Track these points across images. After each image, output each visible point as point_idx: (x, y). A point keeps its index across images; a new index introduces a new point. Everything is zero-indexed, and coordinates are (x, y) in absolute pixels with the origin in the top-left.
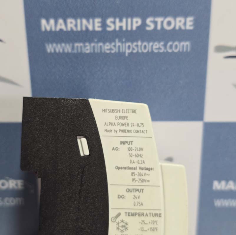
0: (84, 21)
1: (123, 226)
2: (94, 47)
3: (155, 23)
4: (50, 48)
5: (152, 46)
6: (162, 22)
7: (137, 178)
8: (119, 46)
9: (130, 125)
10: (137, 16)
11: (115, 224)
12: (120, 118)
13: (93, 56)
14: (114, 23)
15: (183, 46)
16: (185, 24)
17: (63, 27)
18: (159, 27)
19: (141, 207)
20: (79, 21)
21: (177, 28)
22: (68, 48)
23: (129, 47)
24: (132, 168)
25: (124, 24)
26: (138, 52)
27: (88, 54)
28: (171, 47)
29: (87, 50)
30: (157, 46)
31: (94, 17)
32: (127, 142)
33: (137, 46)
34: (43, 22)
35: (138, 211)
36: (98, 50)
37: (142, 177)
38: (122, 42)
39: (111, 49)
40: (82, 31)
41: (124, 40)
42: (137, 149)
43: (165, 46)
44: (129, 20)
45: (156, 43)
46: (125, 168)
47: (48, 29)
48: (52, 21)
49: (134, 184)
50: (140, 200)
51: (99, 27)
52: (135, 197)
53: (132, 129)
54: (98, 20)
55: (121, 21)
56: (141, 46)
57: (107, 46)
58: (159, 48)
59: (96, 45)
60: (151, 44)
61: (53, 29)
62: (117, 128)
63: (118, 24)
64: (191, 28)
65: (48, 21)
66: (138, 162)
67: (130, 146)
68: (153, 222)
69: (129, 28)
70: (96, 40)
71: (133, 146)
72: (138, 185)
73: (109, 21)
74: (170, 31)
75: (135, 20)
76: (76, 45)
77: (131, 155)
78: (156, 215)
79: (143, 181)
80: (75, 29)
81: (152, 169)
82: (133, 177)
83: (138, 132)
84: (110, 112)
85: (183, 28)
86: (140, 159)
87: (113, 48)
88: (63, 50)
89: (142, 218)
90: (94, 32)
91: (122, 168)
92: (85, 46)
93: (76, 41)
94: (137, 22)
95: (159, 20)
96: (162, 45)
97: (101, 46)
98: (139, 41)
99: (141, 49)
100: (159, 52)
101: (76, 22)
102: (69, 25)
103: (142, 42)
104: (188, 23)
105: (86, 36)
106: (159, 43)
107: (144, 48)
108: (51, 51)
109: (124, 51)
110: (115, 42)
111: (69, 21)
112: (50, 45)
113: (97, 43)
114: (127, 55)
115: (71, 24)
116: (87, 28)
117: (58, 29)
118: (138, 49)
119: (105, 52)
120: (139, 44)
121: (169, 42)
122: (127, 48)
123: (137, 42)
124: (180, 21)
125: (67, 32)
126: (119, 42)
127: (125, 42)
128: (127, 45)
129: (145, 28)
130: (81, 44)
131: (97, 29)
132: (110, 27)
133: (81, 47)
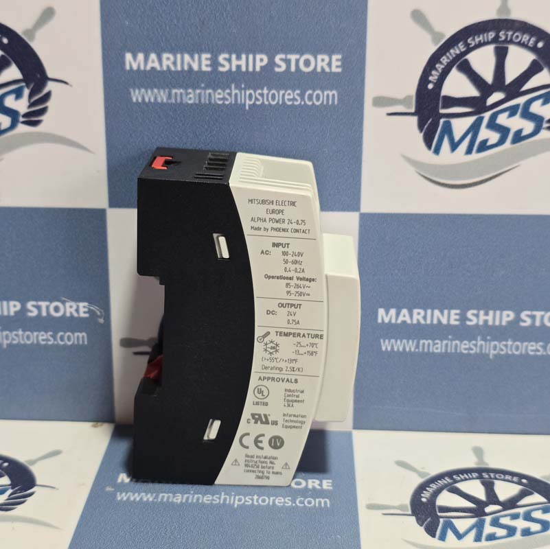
0: (187, 57)
1: (272, 348)
2: (200, 94)
3: (288, 62)
4: (137, 95)
5: (284, 95)
6: (297, 61)
7: (293, 290)
8: (236, 95)
9: (287, 221)
10: (261, 52)
12: (273, 211)
13: (199, 107)
14: (229, 60)
15: (328, 96)
16: (330, 64)
17: (156, 65)
18: (293, 69)
19: (298, 326)
20: (179, 56)
21: (319, 69)
22: (162, 96)
23: (250, 97)
24: (287, 278)
25: (243, 63)
26: (263, 103)
27: (191, 104)
28: (310, 98)
29: (190, 99)
30: (289, 96)
31: (200, 51)
32: (282, 244)
33: (262, 95)
34: (129, 56)
35: (292, 331)
36: (205, 99)
37: (300, 290)
38: (240, 89)
39: (224, 99)
40: (183, 70)
41: (243, 86)
42: (294, 254)
43: (302, 96)
44: (251, 57)
45: (289, 91)
46: (278, 278)
47: (135, 67)
48: (141, 56)
49: (289, 297)
50: (296, 318)
51: (207, 66)
52: (290, 314)
53: (290, 227)
54: (205, 56)
55: (239, 58)
56: (268, 94)
57: (219, 94)
58: (294, 99)
59: (203, 92)
60: (282, 92)
61: (142, 68)
62: (269, 225)
63: (235, 62)
64: (339, 70)
65: (135, 57)
66: (296, 270)
67: (286, 249)
68: (312, 345)
69: (251, 69)
70: (203, 85)
71: (290, 250)
72: (293, 299)
73: (222, 58)
74: (308, 73)
75: (258, 57)
76: (174, 91)
77: (286, 262)
78: (316, 336)
79: (301, 294)
80: (173, 68)
81: (313, 280)
82: (289, 289)
83: (297, 231)
84: (259, 203)
85: (327, 70)
86: (298, 266)
87: (227, 97)
88: (156, 99)
89: (298, 339)
90: (200, 72)
91: (273, 277)
92: (187, 94)
93: (174, 87)
94: (262, 60)
95: (293, 57)
96: (297, 94)
97: (210, 94)
98: (265, 88)
99: (268, 100)
100: (293, 104)
101: (175, 58)
102: (165, 63)
103: (269, 89)
104: (334, 63)
105: (189, 79)
106: (294, 91)
107: (272, 98)
108: (137, 100)
109: (243, 101)
110: (231, 89)
111: (165, 56)
112: (137, 91)
113: (205, 89)
114: (247, 108)
115: (168, 60)
116: (190, 67)
117: (148, 68)
118: (263, 100)
119: (215, 103)
120: (265, 91)
121: (308, 90)
122: (247, 97)
123: (262, 89)
124: (323, 60)
125: (162, 72)
126: (236, 88)
127: (245, 89)
128: (248, 93)
129: (273, 69)
130: (182, 90)
131: (204, 68)
132: (223, 66)
133: (181, 94)
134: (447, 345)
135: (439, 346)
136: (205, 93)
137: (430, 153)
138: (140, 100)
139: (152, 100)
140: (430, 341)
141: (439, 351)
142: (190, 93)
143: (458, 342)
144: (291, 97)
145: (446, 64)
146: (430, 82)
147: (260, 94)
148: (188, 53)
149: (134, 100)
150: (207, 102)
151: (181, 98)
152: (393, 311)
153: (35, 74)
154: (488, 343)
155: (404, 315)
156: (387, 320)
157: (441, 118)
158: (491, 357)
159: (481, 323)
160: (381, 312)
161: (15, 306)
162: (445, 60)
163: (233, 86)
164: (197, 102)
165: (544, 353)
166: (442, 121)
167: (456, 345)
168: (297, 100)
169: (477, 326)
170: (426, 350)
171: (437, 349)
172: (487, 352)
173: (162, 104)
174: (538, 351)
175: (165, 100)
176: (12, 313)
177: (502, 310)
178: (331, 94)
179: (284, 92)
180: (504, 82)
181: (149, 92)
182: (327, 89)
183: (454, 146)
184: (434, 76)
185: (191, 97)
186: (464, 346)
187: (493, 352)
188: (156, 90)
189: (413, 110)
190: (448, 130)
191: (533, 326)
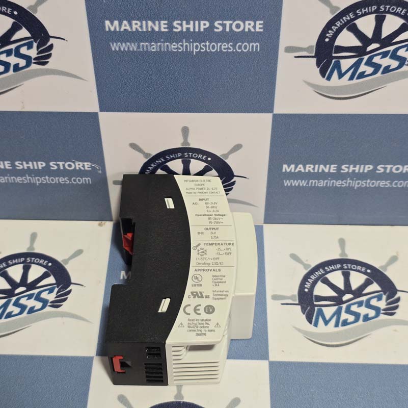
0: (150, 23)
1: (202, 252)
2: (160, 46)
3: (224, 26)
4: (114, 47)
5: (221, 46)
6: (231, 25)
7: (213, 221)
8: (186, 46)
9: (206, 189)
10: (205, 20)
11: (196, 250)
12: (198, 185)
13: (159, 54)
14: (181, 25)
15: (253, 46)
16: (254, 27)
17: (128, 28)
18: (228, 30)
19: (217, 239)
20: (144, 22)
21: (247, 30)
22: (133, 47)
23: (197, 47)
24: (209, 215)
25: (191, 26)
26: (206, 51)
27: (154, 52)
28: (240, 47)
29: (153, 48)
30: (225, 47)
31: (160, 19)
32: (204, 199)
33: (205, 46)
34: (107, 23)
35: (215, 242)
36: (164, 48)
37: (217, 221)
38: (190, 43)
39: (178, 48)
40: (147, 31)
41: (191, 40)
42: (212, 203)
43: (234, 46)
44: (197, 23)
45: (225, 44)
46: (203, 215)
47: (112, 29)
48: (116, 23)
49: (210, 225)
50: (216, 235)
51: (165, 28)
52: (212, 233)
53: (208, 191)
54: (163, 22)
55: (188, 23)
56: (209, 46)
57: (174, 45)
58: (228, 48)
59: (163, 44)
60: (219, 44)
61: (118, 29)
62: (196, 191)
63: (185, 26)
64: (261, 30)
65: (112, 23)
66: (214, 211)
67: (207, 201)
68: (228, 249)
69: (197, 30)
70: (162, 40)
71: (209, 202)
72: (213, 225)
73: (175, 24)
74: (239, 32)
75: (202, 22)
76: (142, 44)
77: (208, 207)
78: (230, 244)
79: (218, 223)
80: (140, 30)
81: (225, 215)
82: (210, 221)
83: (212, 193)
84: (190, 181)
85: (253, 30)
86: (215, 209)
87: (180, 47)
88: (128, 48)
89: (218, 246)
90: (160, 32)
91: (200, 215)
92: (152, 45)
93: (142, 42)
94: (205, 24)
95: (228, 23)
96: (231, 45)
97: (167, 45)
98: (207, 42)
99: (209, 49)
100: (228, 51)
101: (142, 24)
102: (134, 27)
103: (210, 43)
104: (258, 26)
105: (152, 36)
106: (228, 43)
107: (212, 48)
108: (115, 49)
109: (191, 50)
110: (182, 42)
111: (134, 22)
112: (115, 44)
113: (164, 42)
114: (195, 54)
115: (136, 25)
116: (153, 29)
117: (122, 30)
118: (206, 49)
119: (172, 51)
120: (208, 44)
121: (238, 43)
122: (195, 48)
123: (205, 42)
124: (249, 24)
125: (132, 32)
126: (186, 42)
127: (193, 42)
128: (195, 44)
129: (213, 30)
130: (147, 43)
131: (163, 30)
132: (177, 28)
133: (147, 45)
134: (327, 183)
135: (322, 183)
136: (164, 45)
137: (324, 80)
138: (117, 49)
139: (126, 49)
140: (316, 181)
141: (322, 185)
142: (153, 45)
143: (334, 181)
144: (226, 47)
145: (339, 26)
146: (327, 37)
147: (203, 45)
148: (151, 20)
149: (113, 49)
150: (166, 50)
151: (147, 48)
152: (293, 166)
153: (40, 34)
154: (354, 181)
155: (300, 168)
156: (288, 170)
157: (333, 59)
158: (355, 188)
159: (350, 171)
160: (285, 166)
161: (42, 164)
162: (338, 24)
163: (184, 41)
164: (159, 50)
165: (391, 186)
166: (333, 61)
167: (333, 183)
168: (230, 49)
169: (348, 173)
170: (313, 185)
171: (320, 184)
172: (353, 186)
173: (133, 52)
174: (387, 185)
175: (135, 49)
176: (40, 168)
177: (365, 164)
178: (255, 45)
179: (221, 44)
180: (381, 37)
181: (124, 44)
182: (252, 42)
183: (341, 75)
184: (330, 34)
185: (154, 47)
186: (338, 183)
187: (356, 186)
188: (128, 44)
189: (313, 55)
190: (338, 66)
191: (385, 172)
